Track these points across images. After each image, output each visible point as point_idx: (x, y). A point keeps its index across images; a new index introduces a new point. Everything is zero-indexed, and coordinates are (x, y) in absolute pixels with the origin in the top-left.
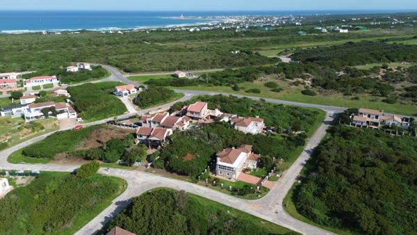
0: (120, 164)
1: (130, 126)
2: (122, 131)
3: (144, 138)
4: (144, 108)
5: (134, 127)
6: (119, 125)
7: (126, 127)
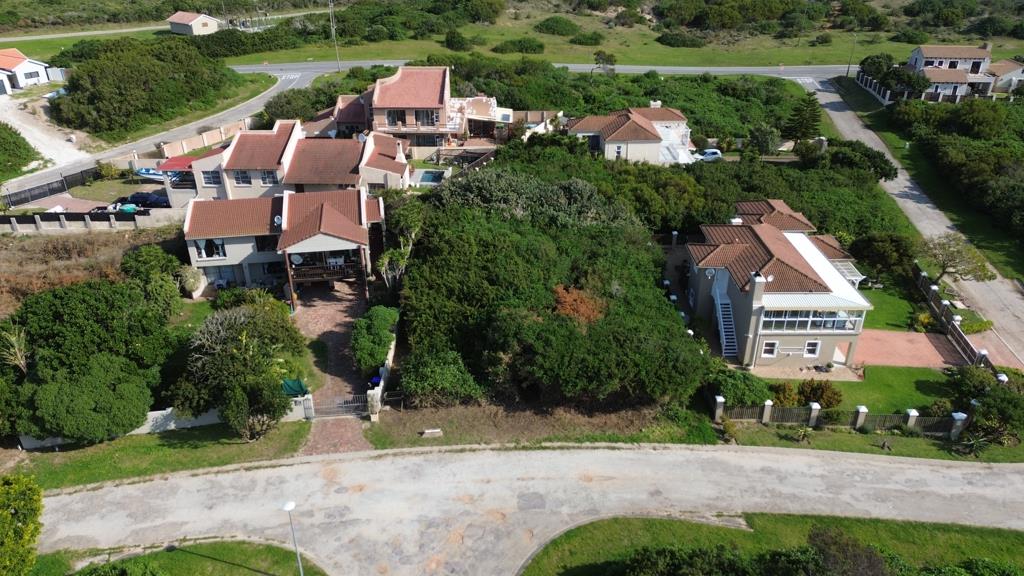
0: (168, 438)
1: (100, 215)
2: (61, 249)
3: (238, 254)
4: (121, 139)
5: (122, 216)
6: (26, 219)
7: (75, 228)
